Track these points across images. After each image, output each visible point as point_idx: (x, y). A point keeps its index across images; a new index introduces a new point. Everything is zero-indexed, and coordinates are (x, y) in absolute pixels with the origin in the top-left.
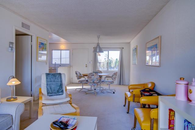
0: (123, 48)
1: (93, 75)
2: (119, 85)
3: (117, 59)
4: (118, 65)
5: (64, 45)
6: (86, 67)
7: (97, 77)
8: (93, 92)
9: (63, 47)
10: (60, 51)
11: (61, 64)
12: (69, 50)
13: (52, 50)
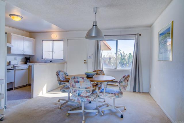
0: (140, 35)
1: (78, 82)
2: (133, 91)
3: (130, 54)
4: (132, 61)
5: (56, 33)
6: (85, 63)
7: (87, 86)
8: (81, 111)
9: (55, 36)
10: (52, 41)
11: (53, 59)
12: (63, 40)
13: (43, 41)
